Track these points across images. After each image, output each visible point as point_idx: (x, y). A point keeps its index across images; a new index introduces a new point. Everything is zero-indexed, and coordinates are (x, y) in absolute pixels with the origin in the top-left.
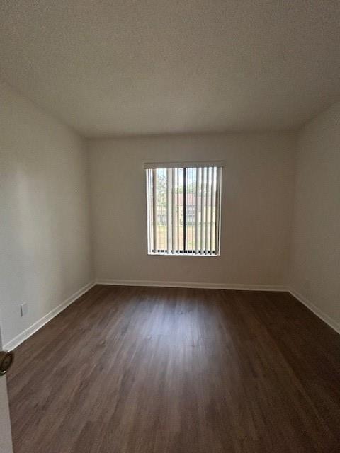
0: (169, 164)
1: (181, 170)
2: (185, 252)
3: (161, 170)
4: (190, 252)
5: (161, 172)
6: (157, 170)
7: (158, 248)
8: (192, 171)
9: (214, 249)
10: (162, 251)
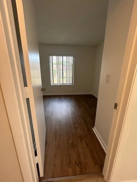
0: (58, 55)
1: (61, 57)
2: (63, 84)
3: (54, 57)
4: (65, 84)
5: (55, 58)
6: (53, 57)
7: (54, 83)
8: (65, 58)
9: (72, 83)
10: (56, 84)
